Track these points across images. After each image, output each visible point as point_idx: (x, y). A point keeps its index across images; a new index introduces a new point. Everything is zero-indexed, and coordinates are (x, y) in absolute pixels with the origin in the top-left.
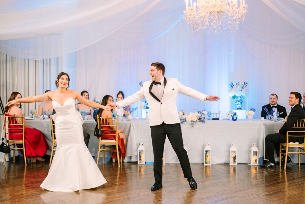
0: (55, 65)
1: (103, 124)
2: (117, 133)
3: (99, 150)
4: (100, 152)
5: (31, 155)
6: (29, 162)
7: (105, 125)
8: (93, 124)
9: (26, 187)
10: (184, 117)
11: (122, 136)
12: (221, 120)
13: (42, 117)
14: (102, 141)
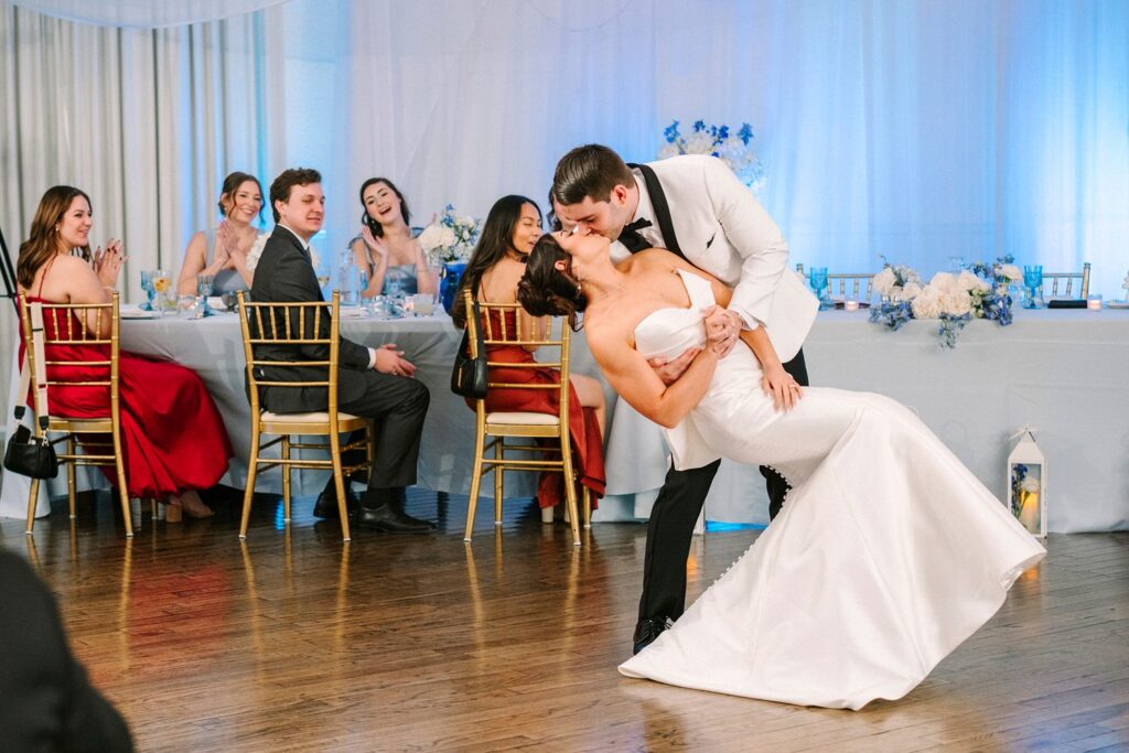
0: (247, 52)
1: (497, 336)
2: (564, 379)
3: (479, 461)
4: (482, 473)
5: (155, 488)
6: (139, 522)
7: (505, 342)
8: (443, 336)
9: (134, 637)
10: (899, 296)
11: (587, 393)
12: (1097, 307)
13: (196, 306)
14: (489, 420)
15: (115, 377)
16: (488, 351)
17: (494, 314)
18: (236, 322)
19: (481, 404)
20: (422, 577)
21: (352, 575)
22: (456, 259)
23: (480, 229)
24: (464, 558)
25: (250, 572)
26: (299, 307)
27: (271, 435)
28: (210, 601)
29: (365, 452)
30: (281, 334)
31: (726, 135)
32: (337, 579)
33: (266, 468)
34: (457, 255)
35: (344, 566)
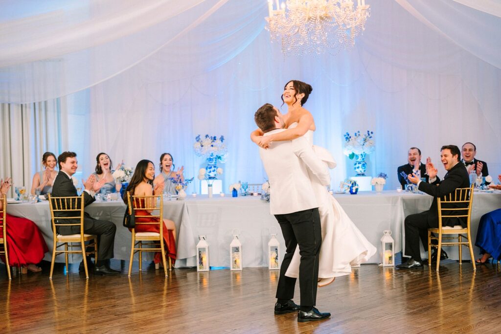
0: (54, 112)
1: (138, 207)
2: (161, 221)
3: (133, 249)
4: (134, 253)
5: (18, 262)
6: (15, 274)
7: (141, 209)
8: (121, 207)
9: (11, 315)
11: (169, 225)
13: (35, 198)
14: (136, 235)
15: (5, 224)
16: (135, 212)
17: (137, 200)
18: (48, 203)
19: (133, 230)
20: (113, 289)
21: (90, 290)
22: (125, 181)
23: (133, 171)
24: (128, 282)
25: (53, 291)
26: (70, 199)
27: (60, 242)
28: (37, 301)
29: (94, 247)
30: (64, 208)
31: (215, 139)
32: (84, 292)
33: (59, 254)
34: (126, 179)
35: (87, 287)
